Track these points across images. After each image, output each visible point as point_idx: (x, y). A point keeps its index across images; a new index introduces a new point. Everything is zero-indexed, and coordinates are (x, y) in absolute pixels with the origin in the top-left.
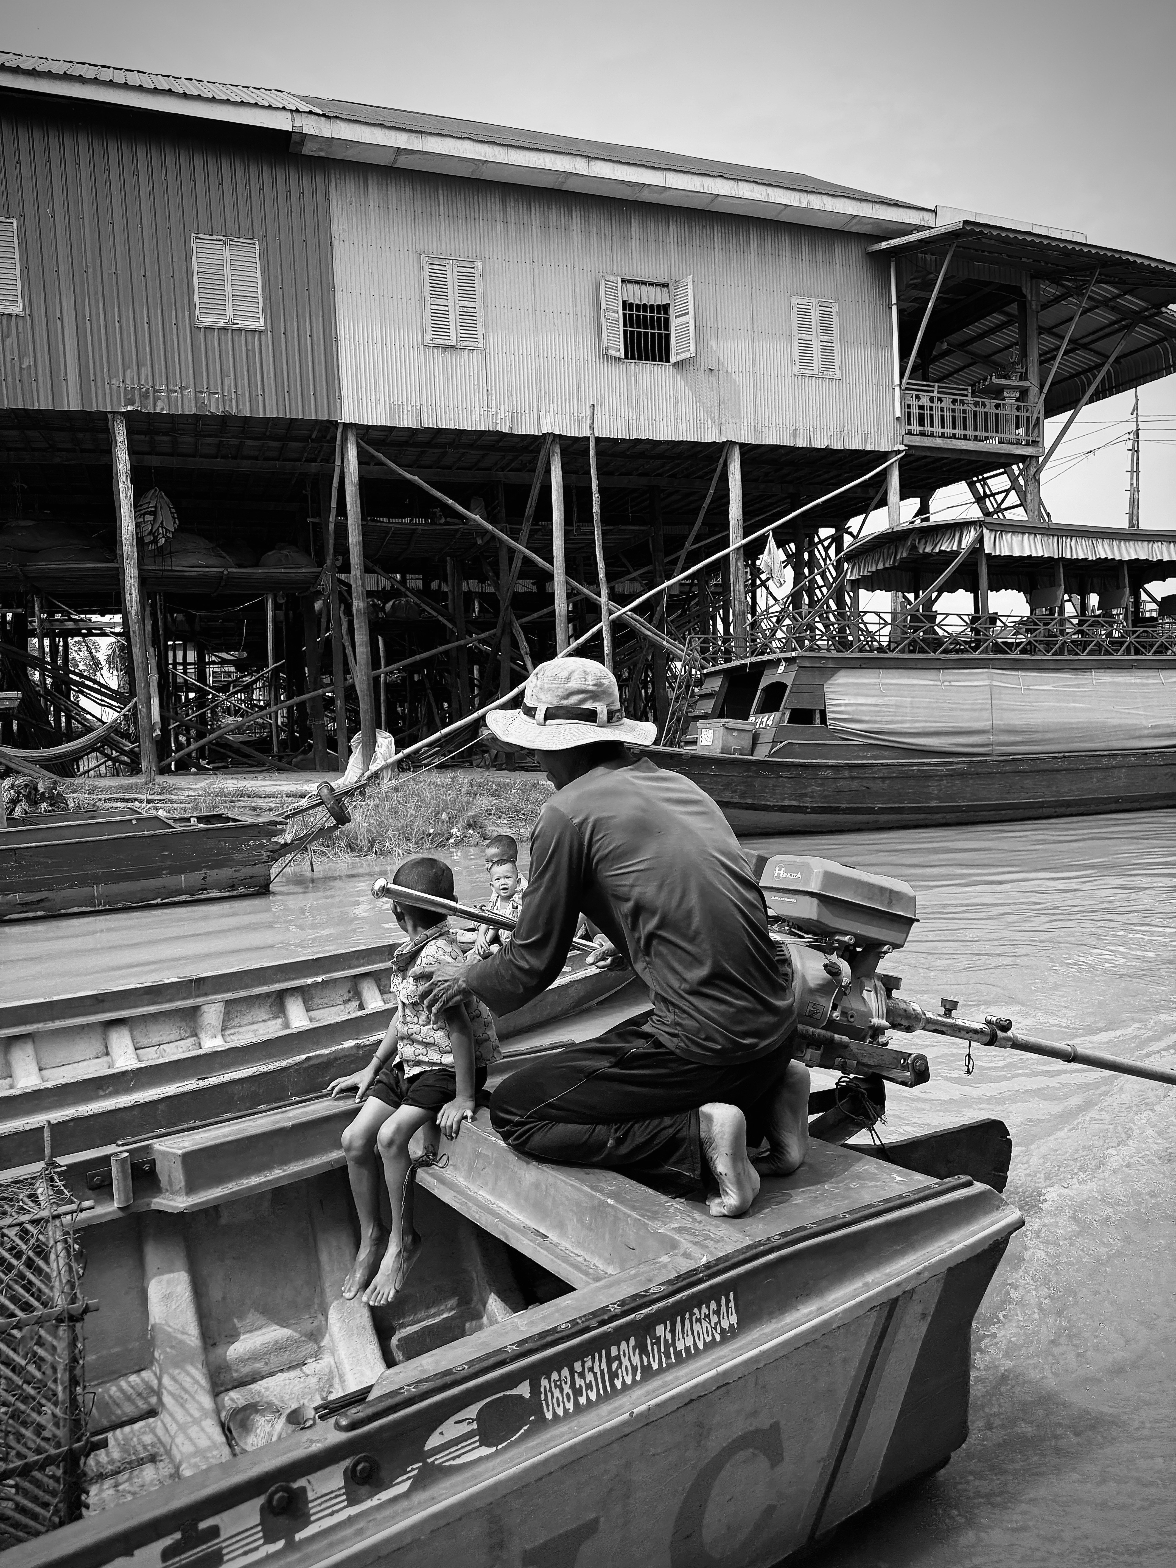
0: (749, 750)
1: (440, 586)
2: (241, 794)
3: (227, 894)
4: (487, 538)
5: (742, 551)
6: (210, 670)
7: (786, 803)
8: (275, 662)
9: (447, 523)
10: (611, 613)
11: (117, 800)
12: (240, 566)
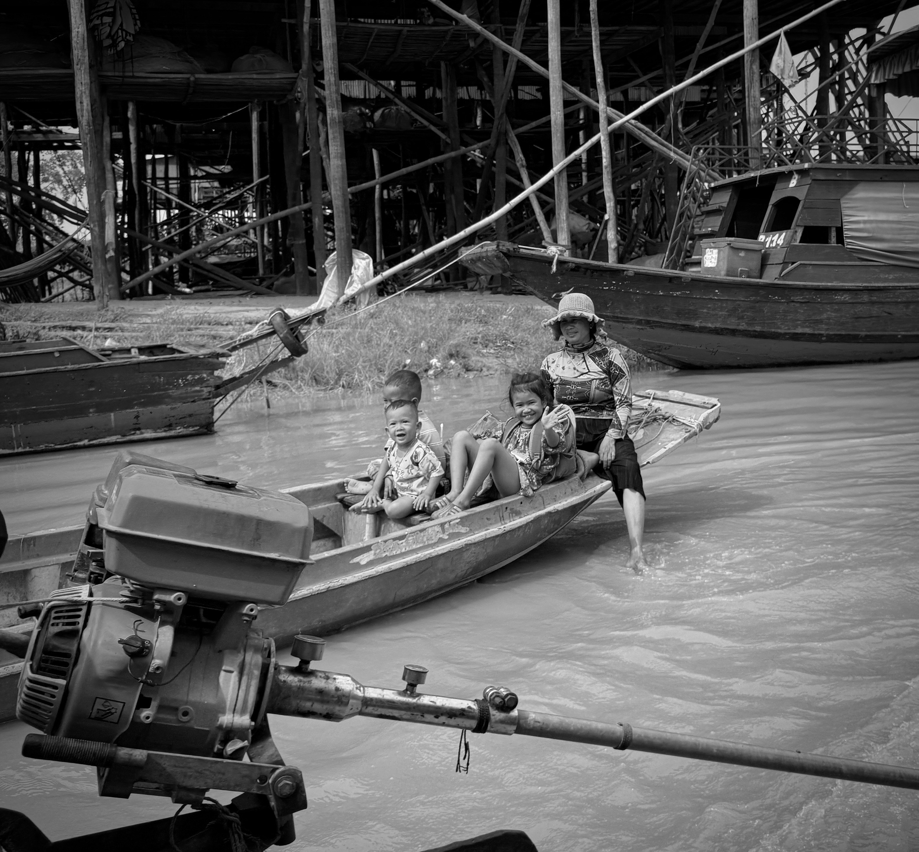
0: (757, 273)
1: (434, 93)
2: (200, 322)
3: (163, 434)
4: (479, 40)
5: (757, 53)
6: (195, 185)
7: (799, 330)
8: (261, 176)
9: (435, 24)
10: (610, 121)
11: (63, 328)
12: (209, 72)
